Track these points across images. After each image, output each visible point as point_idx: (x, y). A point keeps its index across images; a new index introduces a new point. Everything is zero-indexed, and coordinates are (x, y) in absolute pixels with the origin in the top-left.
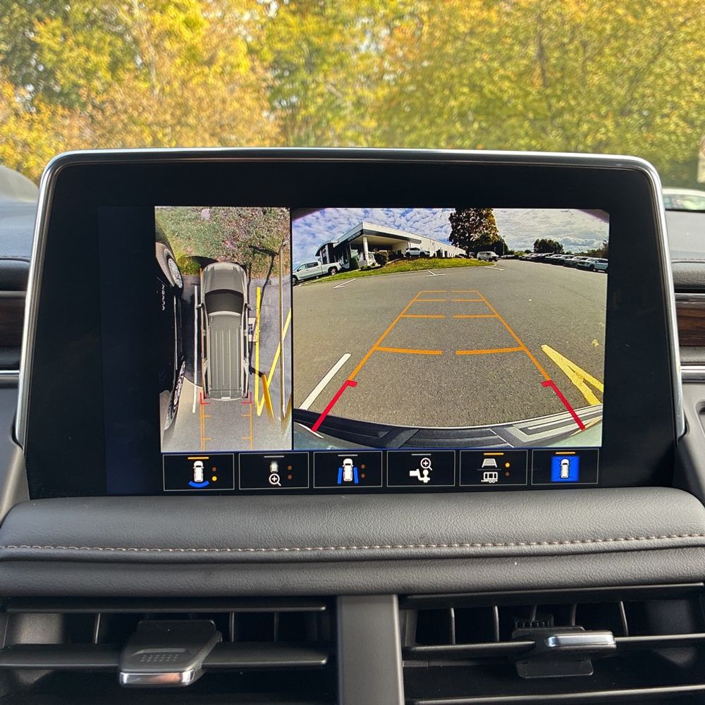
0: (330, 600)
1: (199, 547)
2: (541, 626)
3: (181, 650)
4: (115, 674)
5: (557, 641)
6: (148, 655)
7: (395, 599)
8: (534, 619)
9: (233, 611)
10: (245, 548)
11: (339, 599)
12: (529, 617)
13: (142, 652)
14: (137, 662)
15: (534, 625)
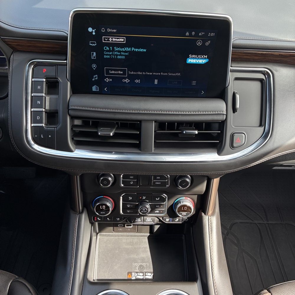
0: (140, 121)
1: (113, 109)
2: (185, 127)
3: (110, 129)
4: (97, 133)
5: (185, 132)
6: (103, 129)
7: (154, 122)
8: (184, 125)
9: (119, 122)
10: (122, 110)
11: (142, 121)
12: (183, 125)
13: (102, 129)
14: (101, 131)
15: (184, 127)
